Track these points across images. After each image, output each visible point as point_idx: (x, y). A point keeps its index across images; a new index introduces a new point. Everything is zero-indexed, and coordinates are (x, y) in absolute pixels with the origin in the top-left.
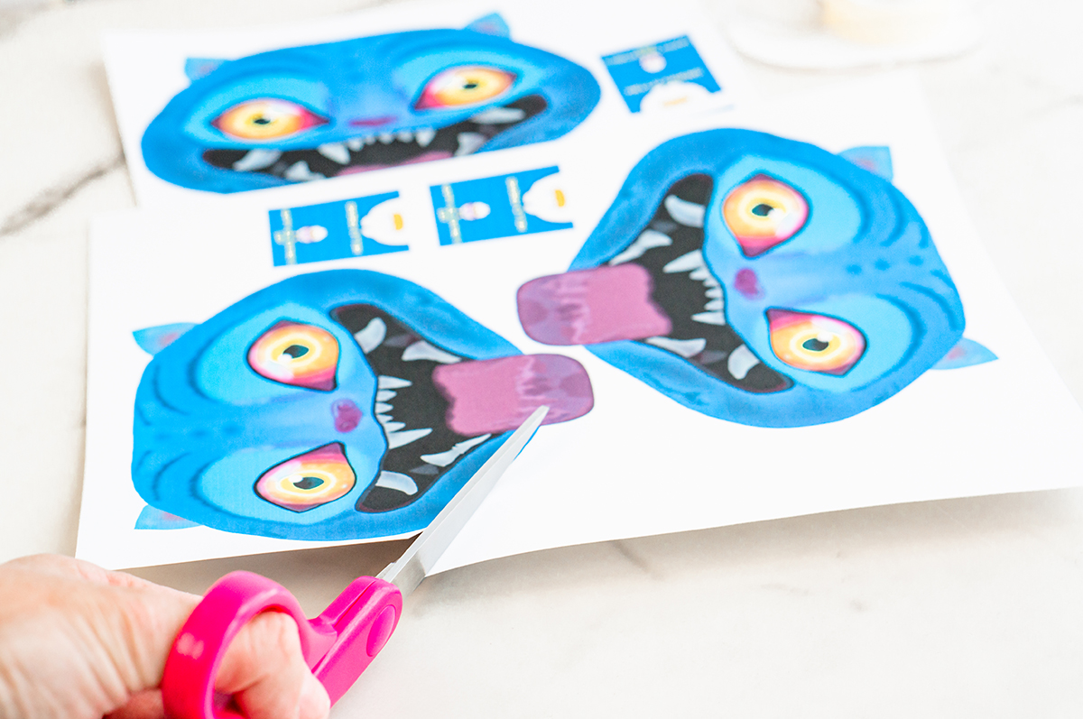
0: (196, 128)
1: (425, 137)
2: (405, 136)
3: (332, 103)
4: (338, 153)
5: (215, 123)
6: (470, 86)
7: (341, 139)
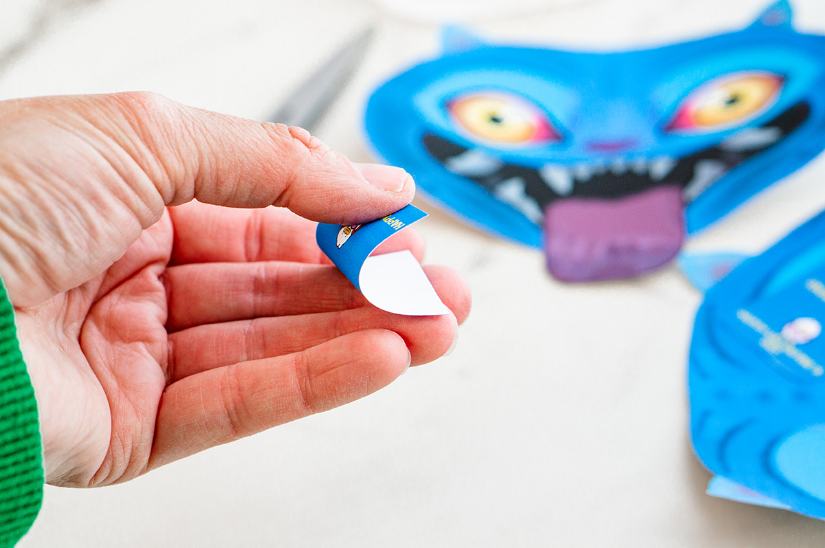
0: (427, 104)
1: (661, 167)
2: (639, 164)
3: (576, 119)
4: (559, 179)
5: (448, 105)
6: (733, 101)
7: (568, 163)
